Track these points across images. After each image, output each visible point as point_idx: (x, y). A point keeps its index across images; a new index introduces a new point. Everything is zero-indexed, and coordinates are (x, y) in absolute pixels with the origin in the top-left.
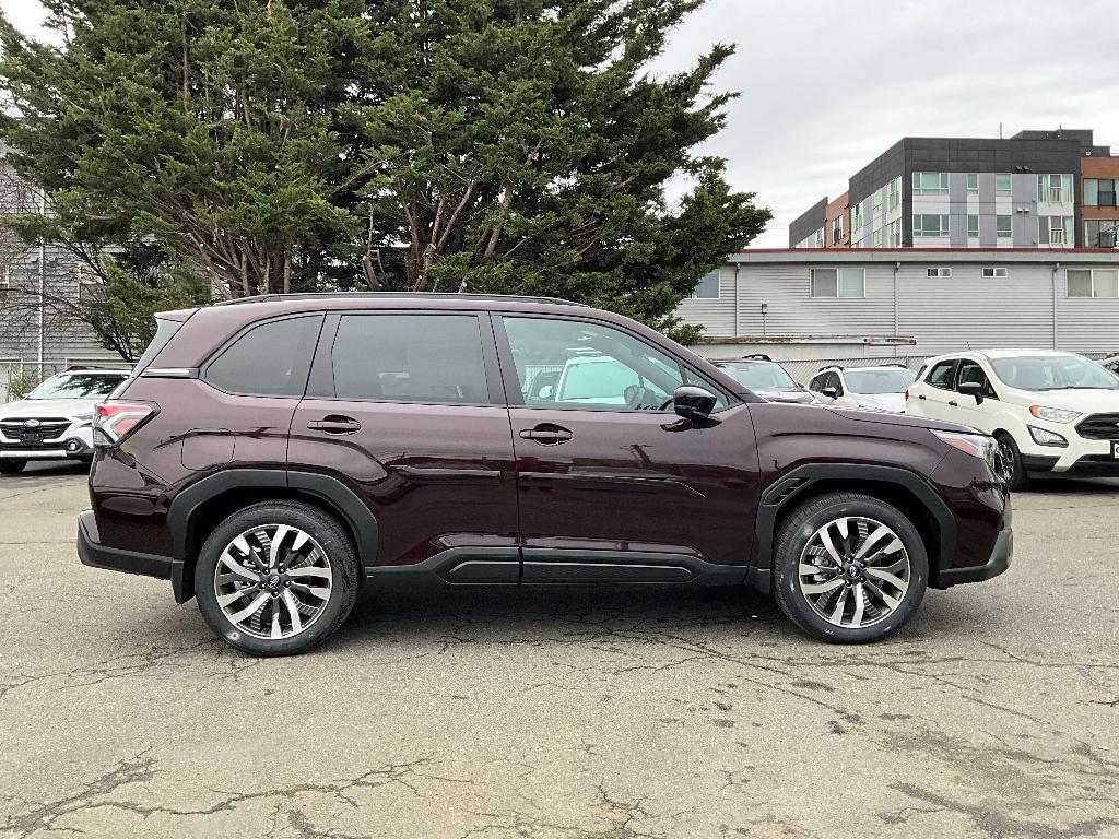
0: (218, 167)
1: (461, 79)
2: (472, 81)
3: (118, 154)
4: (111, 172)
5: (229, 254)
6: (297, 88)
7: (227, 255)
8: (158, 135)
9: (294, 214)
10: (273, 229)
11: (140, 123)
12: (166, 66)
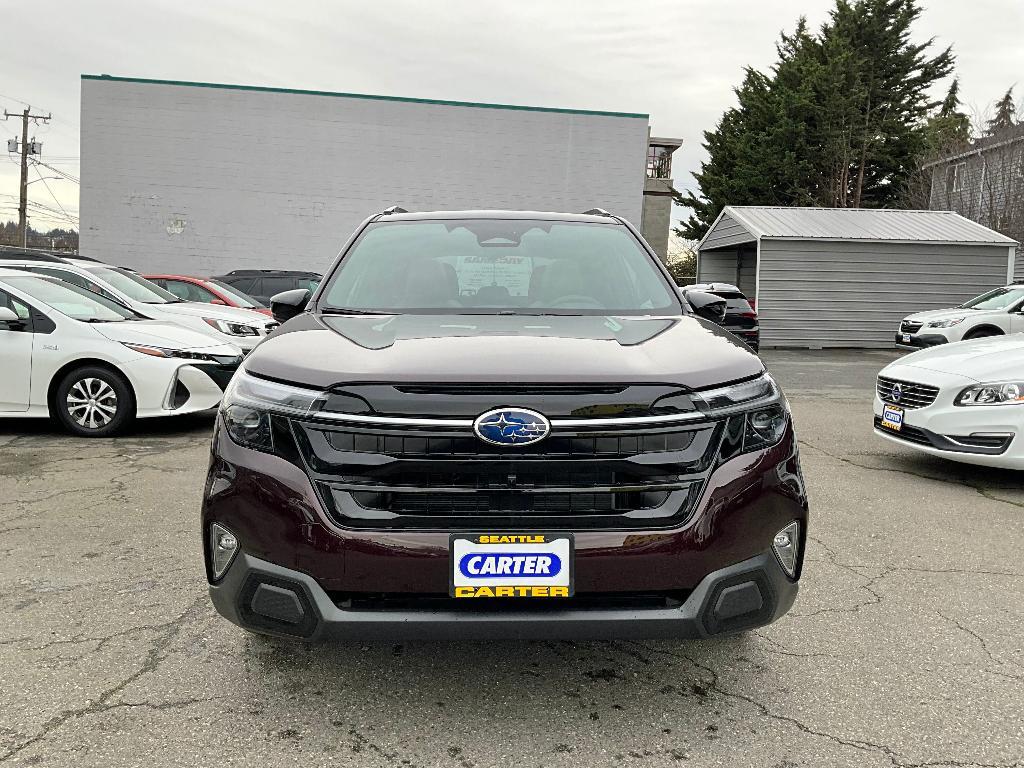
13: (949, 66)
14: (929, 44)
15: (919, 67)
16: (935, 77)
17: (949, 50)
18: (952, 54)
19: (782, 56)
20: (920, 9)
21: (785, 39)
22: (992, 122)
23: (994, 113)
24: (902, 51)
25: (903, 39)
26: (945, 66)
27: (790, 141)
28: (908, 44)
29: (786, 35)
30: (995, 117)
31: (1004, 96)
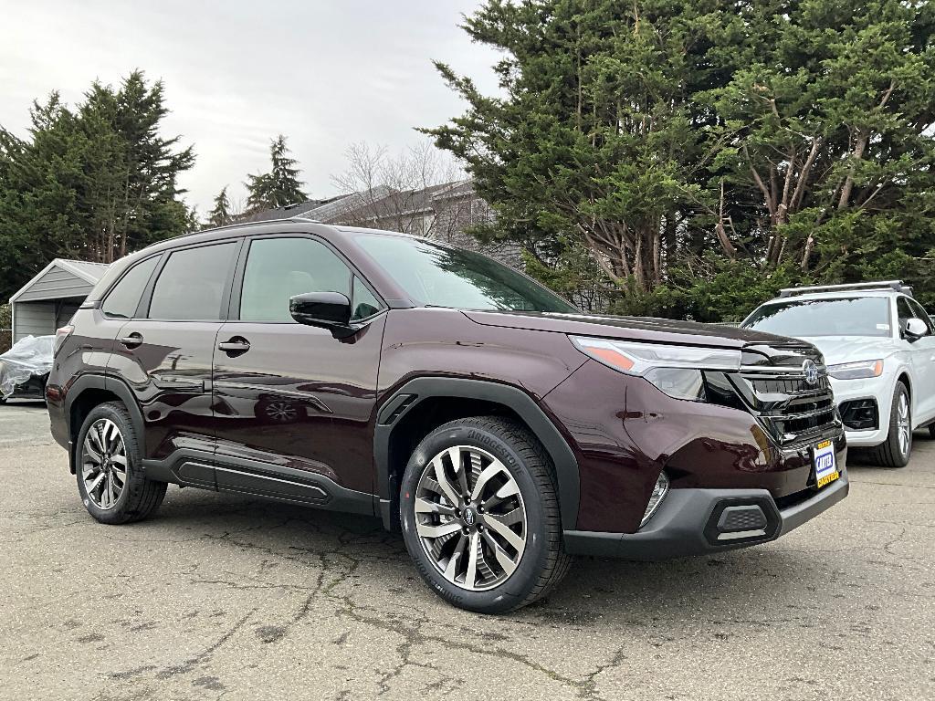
0: (598, 168)
1: (806, 42)
2: (817, 41)
3: (528, 170)
4: (526, 185)
5: (612, 237)
6: (658, 88)
7: (609, 238)
8: (554, 150)
9: (651, 196)
10: (637, 212)
11: (542, 144)
12: (563, 96)
13: (192, 162)
14: (176, 140)
15: (167, 158)
16: (181, 168)
17: (190, 148)
18: (193, 153)
19: (36, 123)
20: (166, 110)
21: (38, 108)
22: (212, 212)
23: (214, 206)
24: (152, 141)
25: (154, 132)
26: (188, 160)
27: (60, 205)
28: (157, 137)
29: (39, 105)
30: (215, 208)
31: (220, 193)
